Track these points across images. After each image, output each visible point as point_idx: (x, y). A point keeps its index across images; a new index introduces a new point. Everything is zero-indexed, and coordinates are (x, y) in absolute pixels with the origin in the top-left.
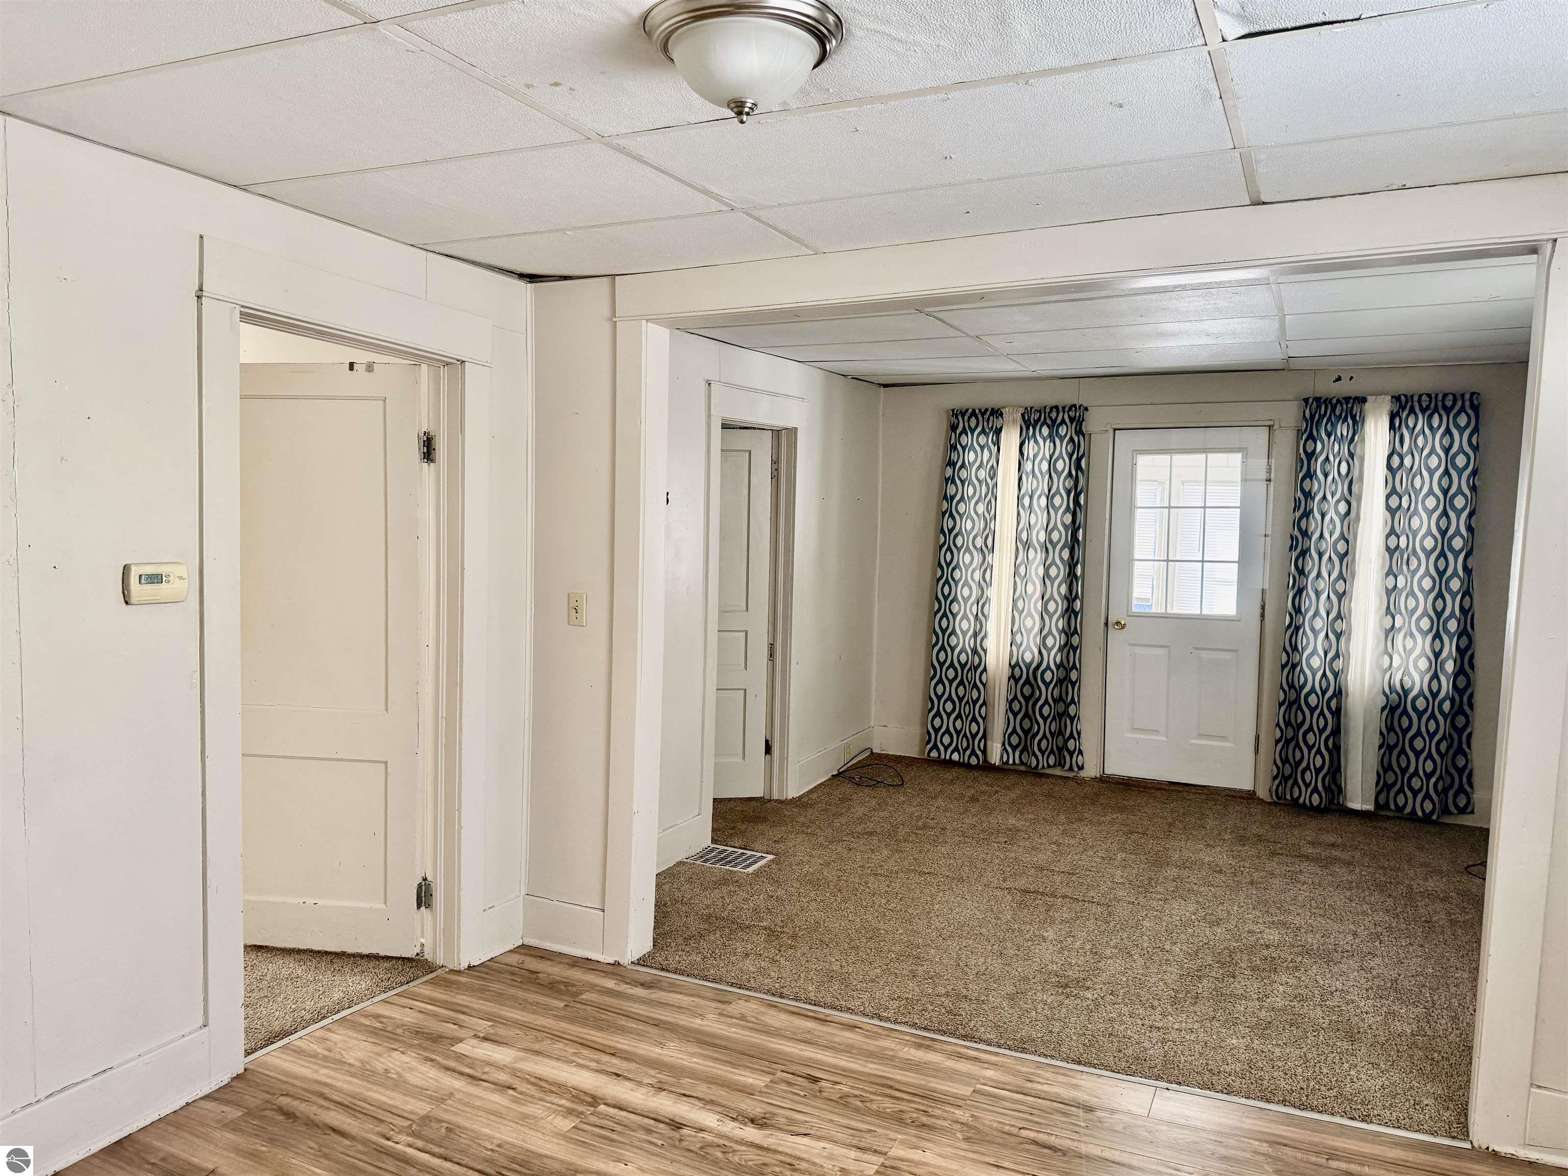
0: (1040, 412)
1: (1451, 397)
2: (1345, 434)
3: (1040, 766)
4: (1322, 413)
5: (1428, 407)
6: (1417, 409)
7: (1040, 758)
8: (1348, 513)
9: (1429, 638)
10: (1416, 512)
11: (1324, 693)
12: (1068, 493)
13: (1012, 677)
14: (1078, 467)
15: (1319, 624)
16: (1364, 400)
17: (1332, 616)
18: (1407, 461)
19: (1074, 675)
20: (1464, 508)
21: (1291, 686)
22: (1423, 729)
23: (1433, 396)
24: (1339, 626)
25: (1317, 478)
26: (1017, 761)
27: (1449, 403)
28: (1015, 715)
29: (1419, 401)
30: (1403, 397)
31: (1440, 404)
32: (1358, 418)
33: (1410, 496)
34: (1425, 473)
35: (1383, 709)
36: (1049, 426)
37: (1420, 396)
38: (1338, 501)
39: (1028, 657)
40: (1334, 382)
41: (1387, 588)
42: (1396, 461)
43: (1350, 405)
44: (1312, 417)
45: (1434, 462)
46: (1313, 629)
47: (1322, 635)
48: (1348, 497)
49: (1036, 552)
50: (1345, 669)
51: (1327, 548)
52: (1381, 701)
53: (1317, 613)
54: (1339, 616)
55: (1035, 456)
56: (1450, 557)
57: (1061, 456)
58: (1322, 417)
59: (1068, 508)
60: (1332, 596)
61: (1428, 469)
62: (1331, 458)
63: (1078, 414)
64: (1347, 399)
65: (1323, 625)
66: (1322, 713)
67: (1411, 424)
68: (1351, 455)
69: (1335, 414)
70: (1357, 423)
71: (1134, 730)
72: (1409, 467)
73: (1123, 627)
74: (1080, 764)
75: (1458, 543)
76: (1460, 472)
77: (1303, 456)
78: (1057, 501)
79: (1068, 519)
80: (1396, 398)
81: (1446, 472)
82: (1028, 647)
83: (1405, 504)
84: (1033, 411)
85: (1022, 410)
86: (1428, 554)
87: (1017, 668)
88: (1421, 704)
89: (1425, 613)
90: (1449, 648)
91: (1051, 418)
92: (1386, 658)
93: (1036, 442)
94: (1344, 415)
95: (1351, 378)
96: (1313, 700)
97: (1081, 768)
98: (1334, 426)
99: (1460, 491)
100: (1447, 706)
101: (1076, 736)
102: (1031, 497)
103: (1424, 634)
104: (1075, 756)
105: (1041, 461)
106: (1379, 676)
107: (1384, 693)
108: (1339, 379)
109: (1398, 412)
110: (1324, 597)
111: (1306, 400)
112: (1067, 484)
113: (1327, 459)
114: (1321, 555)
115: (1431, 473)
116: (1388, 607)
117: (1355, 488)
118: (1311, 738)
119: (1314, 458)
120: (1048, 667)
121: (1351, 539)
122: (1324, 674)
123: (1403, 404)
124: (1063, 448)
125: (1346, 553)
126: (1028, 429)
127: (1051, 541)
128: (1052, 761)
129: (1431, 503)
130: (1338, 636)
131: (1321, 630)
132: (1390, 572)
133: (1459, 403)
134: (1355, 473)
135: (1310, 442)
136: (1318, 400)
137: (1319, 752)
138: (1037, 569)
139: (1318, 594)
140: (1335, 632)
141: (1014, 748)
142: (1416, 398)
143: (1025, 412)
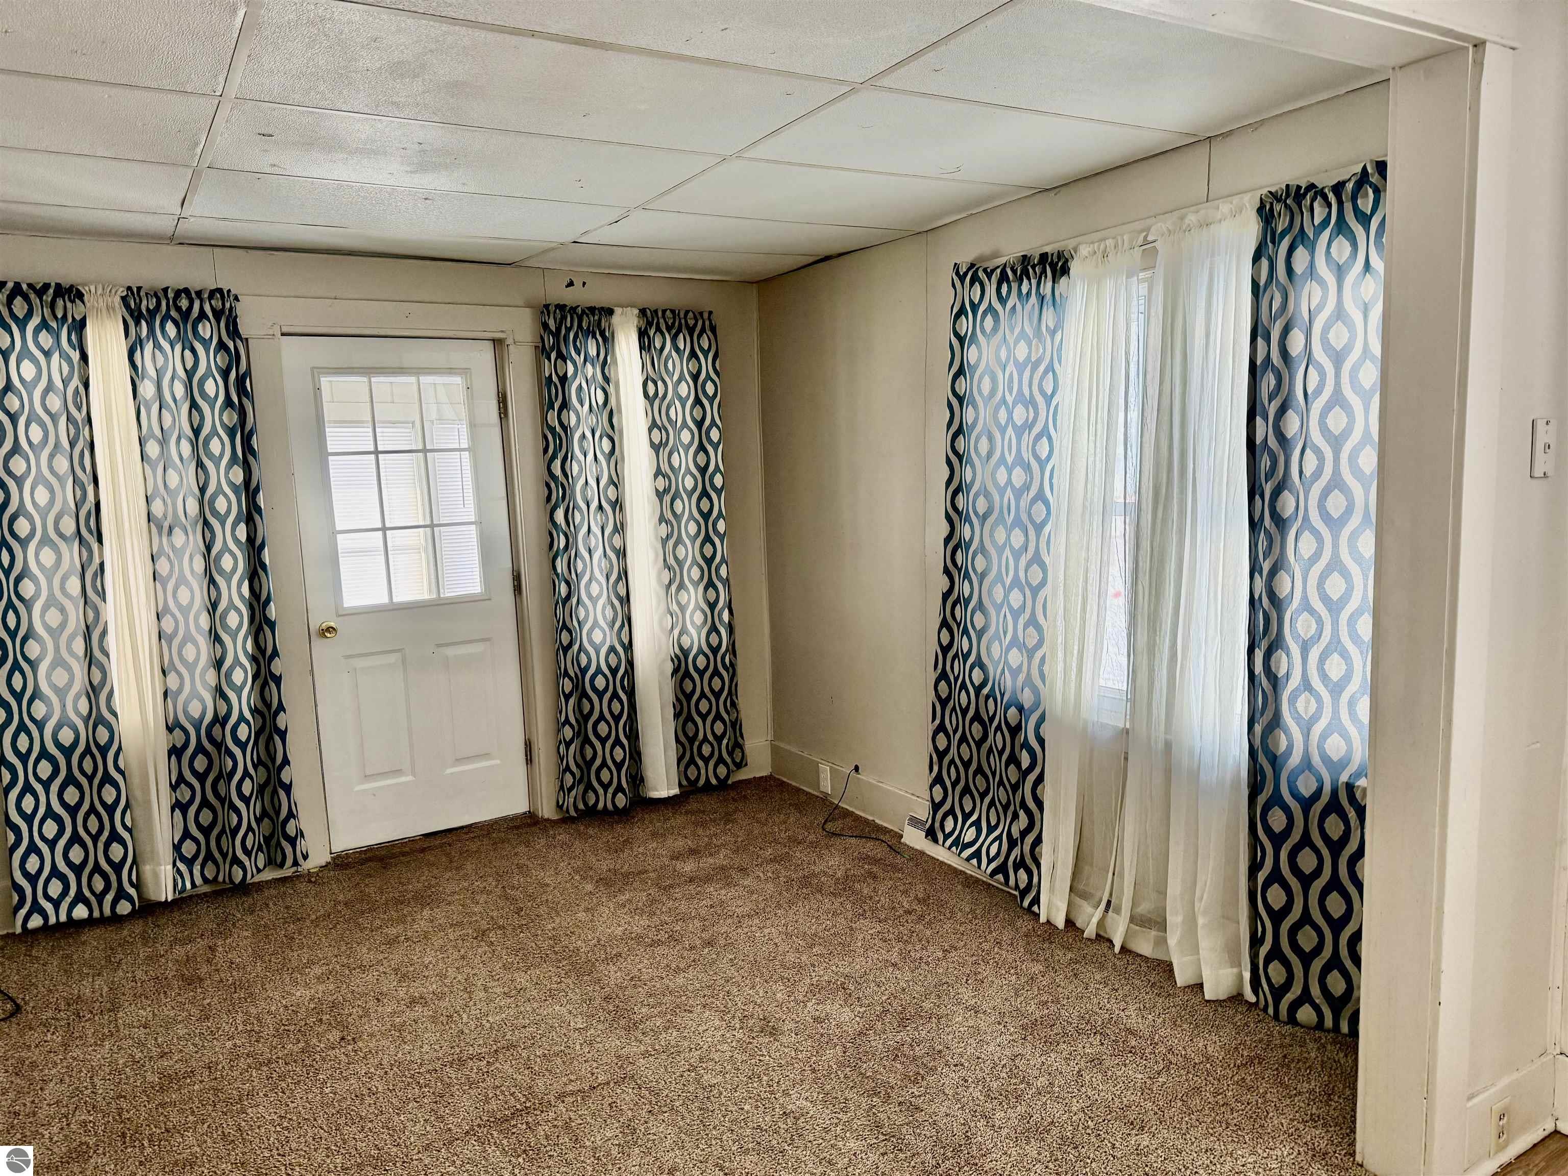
0: (156, 296)
1: (692, 316)
2: (596, 353)
4: (569, 325)
5: (672, 324)
6: (663, 327)
7: (247, 864)
8: (613, 451)
9: (701, 588)
11: (613, 671)
12: (231, 433)
13: (175, 752)
14: (242, 392)
15: (597, 589)
16: (610, 312)
18: (661, 388)
19: (281, 721)
20: (721, 442)
23: (676, 311)
25: (574, 409)
26: (198, 880)
27: (691, 322)
28: (185, 808)
29: (664, 317)
30: (649, 312)
31: (683, 321)
32: (607, 334)
33: (667, 430)
34: (677, 402)
36: (177, 322)
37: (664, 312)
39: (195, 708)
40: (567, 287)
41: (662, 538)
42: (651, 390)
43: (597, 317)
44: (557, 328)
45: (684, 389)
46: (590, 597)
47: (603, 602)
48: (610, 432)
49: (186, 533)
50: (633, 639)
53: (593, 577)
54: (622, 577)
55: (159, 372)
57: (208, 374)
58: (568, 330)
59: (234, 459)
61: (680, 398)
62: (585, 384)
63: (225, 305)
64: (592, 310)
65: (603, 591)
66: (615, 695)
67: (658, 346)
68: (607, 379)
69: (582, 328)
70: (607, 340)
71: (367, 778)
72: (663, 395)
73: (335, 633)
74: (305, 851)
75: (718, 480)
76: (711, 401)
77: (554, 379)
78: (215, 446)
79: (238, 475)
80: (643, 312)
81: (698, 401)
82: (195, 694)
83: (665, 439)
84: (142, 293)
85: (121, 292)
86: (690, 494)
87: (178, 731)
88: (701, 662)
89: (695, 562)
90: (723, 595)
91: (178, 309)
94: (591, 329)
95: (584, 284)
96: (600, 683)
97: (307, 857)
98: (583, 343)
99: (713, 423)
101: (295, 813)
102: (163, 442)
103: (696, 584)
104: (298, 843)
105: (172, 381)
106: (664, 639)
108: (571, 284)
109: (645, 327)
110: (600, 554)
111: (545, 307)
112: (225, 418)
113: (581, 386)
114: (588, 505)
115: (683, 403)
116: (666, 559)
117: (616, 421)
118: (603, 729)
119: (566, 385)
120: (240, 718)
121: (620, 483)
122: (612, 649)
123: (650, 319)
124: (208, 360)
125: (618, 499)
126: (138, 324)
128: (261, 861)
129: (687, 436)
131: (599, 596)
132: (661, 519)
133: (700, 323)
134: (613, 401)
135: (560, 363)
136: (560, 307)
137: (618, 743)
138: (191, 561)
139: (591, 553)
141: (191, 864)
142: (660, 313)
143: (127, 295)
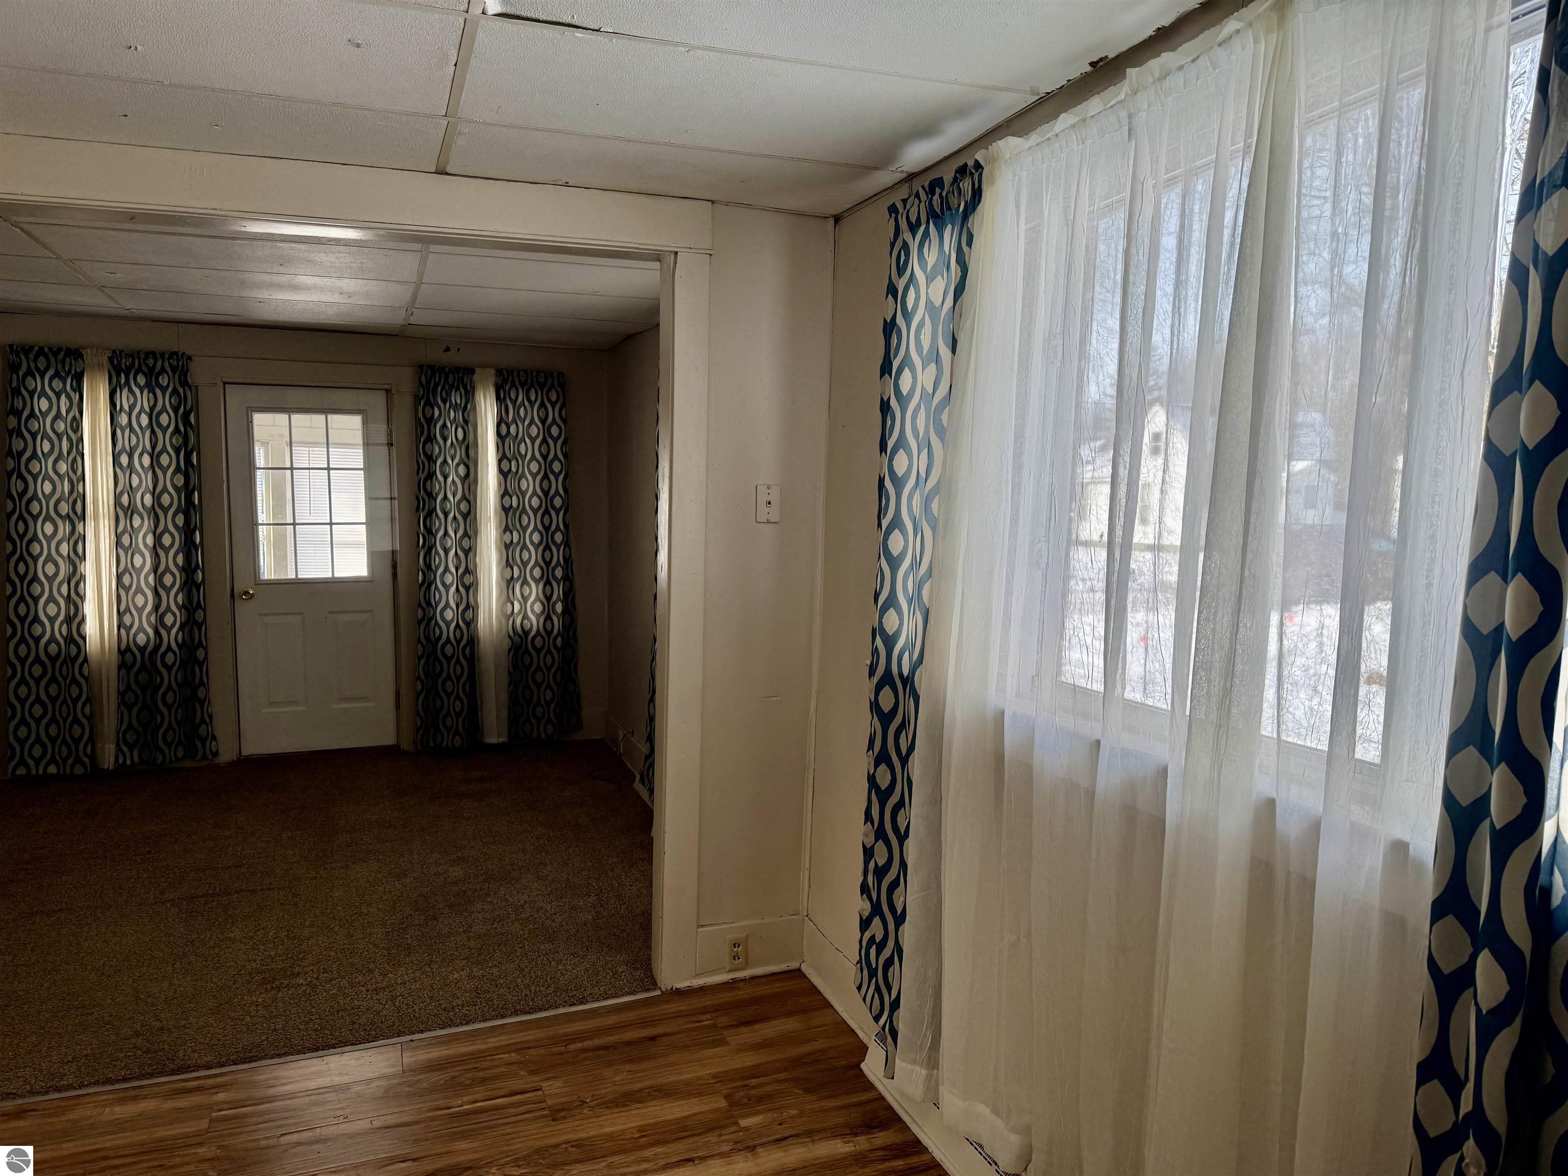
0: (132, 356)
1: (542, 375)
2: (459, 402)
3: (168, 761)
4: (437, 380)
5: (526, 381)
6: (517, 383)
7: (167, 751)
8: (467, 475)
9: (541, 585)
10: (523, 476)
11: (458, 642)
12: (177, 451)
13: (122, 665)
14: (187, 422)
15: (449, 579)
16: (472, 371)
17: (460, 572)
18: (513, 429)
19: (200, 654)
20: (560, 472)
21: (428, 638)
22: (542, 664)
23: (529, 371)
24: (468, 580)
25: (437, 442)
26: (136, 760)
27: (542, 380)
28: (130, 708)
29: (518, 376)
30: (504, 371)
31: (534, 379)
32: (469, 388)
33: (517, 461)
34: (527, 440)
35: (510, 650)
36: (145, 374)
37: (519, 372)
38: (458, 465)
39: (141, 639)
40: (444, 351)
41: (505, 543)
42: (504, 431)
43: (461, 375)
44: (428, 383)
45: (534, 431)
46: (444, 584)
47: (453, 589)
48: (466, 461)
49: (142, 518)
50: (474, 619)
51: (451, 508)
52: (507, 644)
53: (447, 569)
54: (467, 571)
55: (131, 408)
56: (553, 514)
57: (164, 409)
58: (437, 385)
59: (178, 470)
60: (459, 552)
61: (530, 437)
62: (449, 424)
63: (181, 363)
64: (458, 369)
65: (453, 580)
66: (458, 661)
67: (513, 397)
68: (466, 422)
69: (448, 383)
70: (469, 393)
71: (272, 704)
72: (514, 435)
73: (252, 596)
74: (214, 750)
75: (558, 502)
76: (555, 440)
77: (422, 420)
78: (164, 460)
79: (180, 480)
80: (499, 372)
81: (544, 441)
82: (141, 629)
83: (514, 469)
84: (123, 355)
85: (109, 354)
86: (535, 512)
87: (128, 655)
88: (538, 642)
89: (537, 564)
90: (558, 591)
91: (147, 365)
92: (509, 605)
93: (131, 391)
94: (456, 384)
95: (459, 350)
96: (449, 650)
97: (216, 754)
98: (449, 394)
99: (556, 457)
100: (559, 641)
101: (207, 720)
102: (131, 456)
103: (537, 581)
104: (208, 743)
105: (139, 414)
106: (504, 621)
107: (510, 637)
108: (448, 349)
109: (502, 384)
110: (452, 552)
111: (421, 367)
112: (174, 441)
113: (444, 425)
114: (446, 515)
115: (533, 440)
116: (507, 560)
117: (471, 452)
118: (449, 686)
119: (433, 424)
120: (169, 648)
121: (472, 500)
122: (458, 625)
123: (506, 377)
124: (164, 400)
125: (469, 512)
126: (118, 376)
127: (161, 506)
128: (180, 753)
129: (534, 467)
130: (467, 589)
131: (451, 584)
132: (507, 529)
133: (550, 380)
134: (471, 437)
135: (428, 408)
136: (431, 367)
137: (458, 697)
138: (144, 537)
139: (446, 551)
140: (464, 585)
141: (131, 748)
142: (515, 374)
143: (112, 356)
